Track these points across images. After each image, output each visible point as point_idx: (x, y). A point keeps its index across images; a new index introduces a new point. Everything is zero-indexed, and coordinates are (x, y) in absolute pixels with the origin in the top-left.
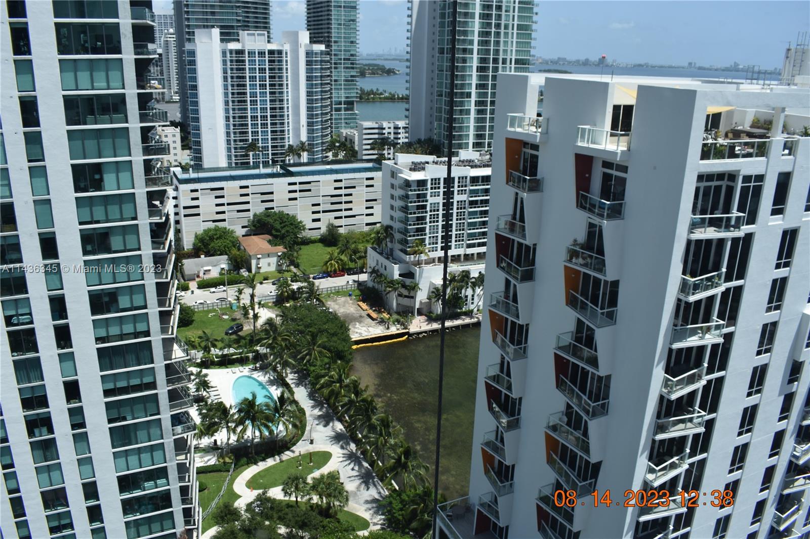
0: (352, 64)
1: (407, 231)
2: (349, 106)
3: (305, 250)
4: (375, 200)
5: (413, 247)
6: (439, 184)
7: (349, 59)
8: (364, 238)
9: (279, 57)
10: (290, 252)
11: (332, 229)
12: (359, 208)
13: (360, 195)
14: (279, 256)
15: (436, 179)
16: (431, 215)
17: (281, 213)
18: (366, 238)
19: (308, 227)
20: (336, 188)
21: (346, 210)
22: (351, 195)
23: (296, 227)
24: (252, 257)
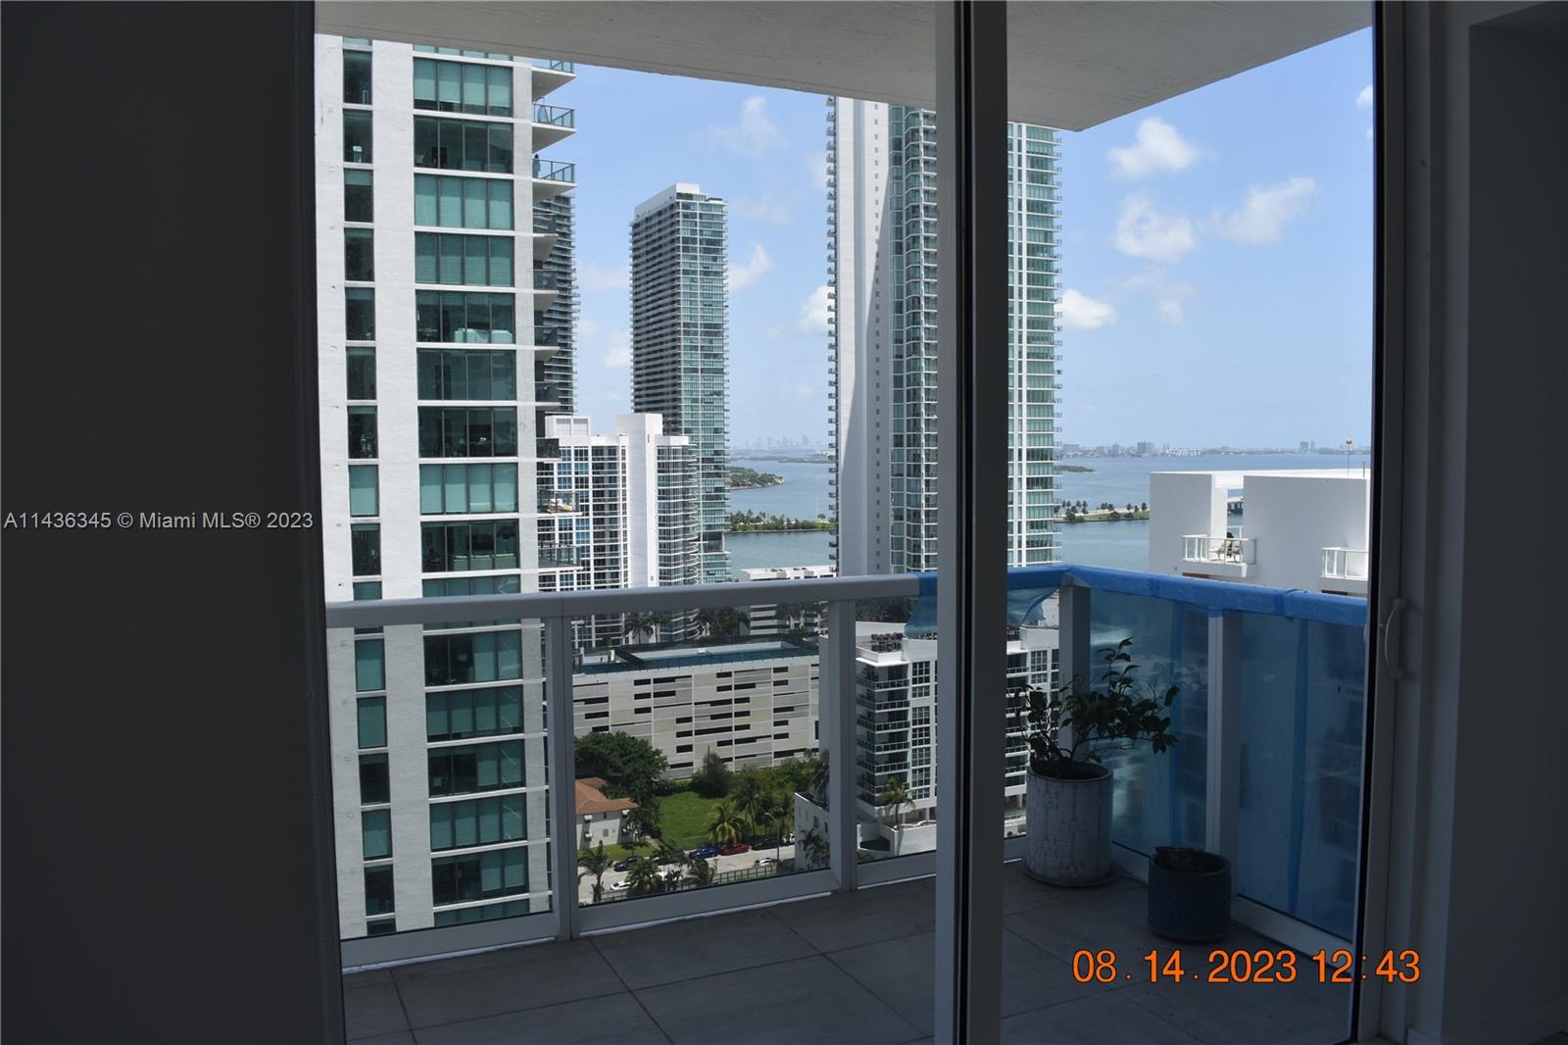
0: (716, 467)
1: (871, 758)
2: (713, 543)
3: (667, 805)
4: (791, 709)
5: (885, 790)
6: (927, 672)
7: (711, 460)
8: (773, 779)
9: (611, 459)
10: (644, 809)
11: (714, 763)
12: (762, 723)
13: (764, 699)
14: (624, 817)
15: (921, 664)
16: (914, 730)
17: (621, 737)
18: (777, 780)
19: (671, 761)
20: (720, 689)
21: (738, 728)
22: (747, 700)
23: (650, 763)
24: (578, 818)
